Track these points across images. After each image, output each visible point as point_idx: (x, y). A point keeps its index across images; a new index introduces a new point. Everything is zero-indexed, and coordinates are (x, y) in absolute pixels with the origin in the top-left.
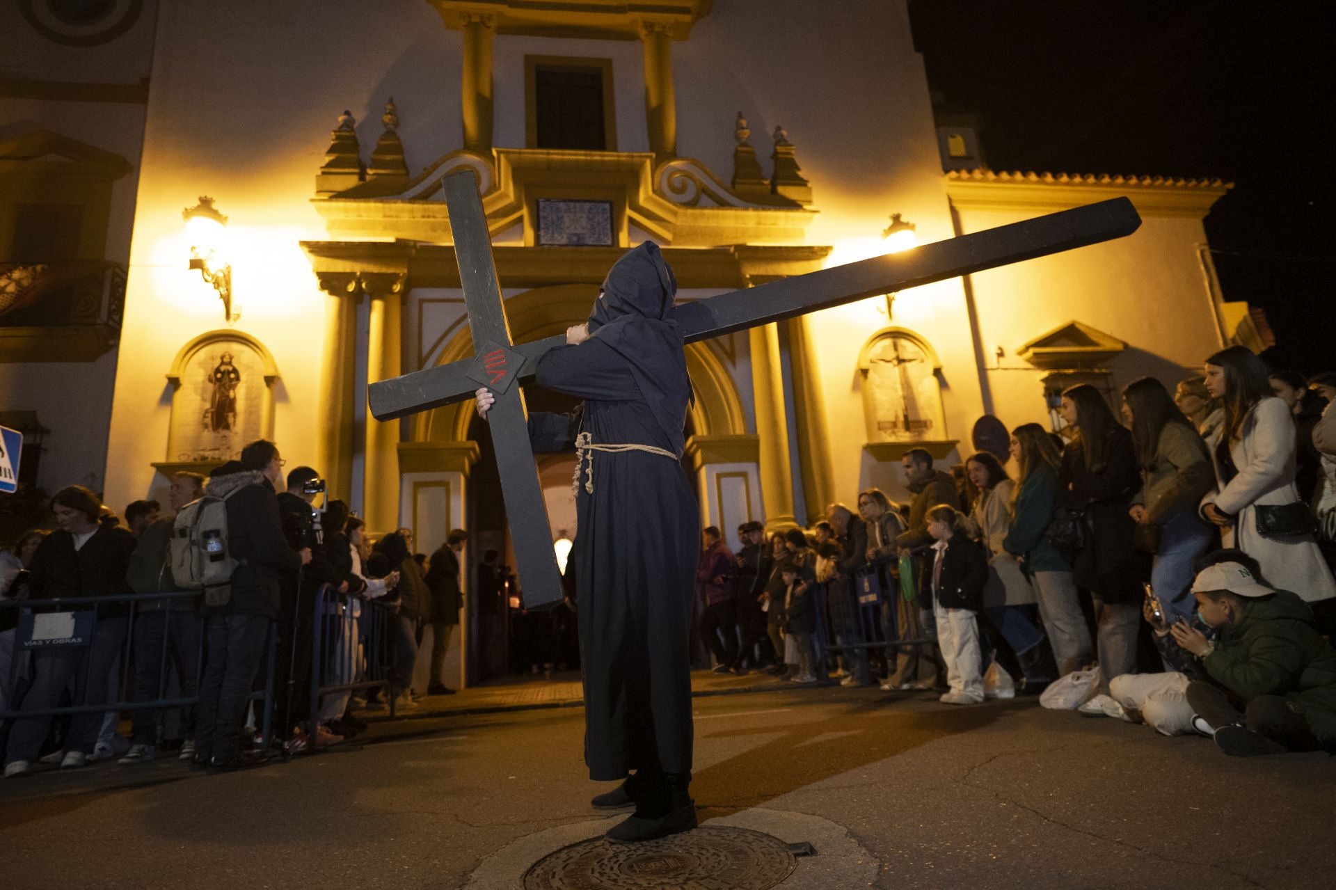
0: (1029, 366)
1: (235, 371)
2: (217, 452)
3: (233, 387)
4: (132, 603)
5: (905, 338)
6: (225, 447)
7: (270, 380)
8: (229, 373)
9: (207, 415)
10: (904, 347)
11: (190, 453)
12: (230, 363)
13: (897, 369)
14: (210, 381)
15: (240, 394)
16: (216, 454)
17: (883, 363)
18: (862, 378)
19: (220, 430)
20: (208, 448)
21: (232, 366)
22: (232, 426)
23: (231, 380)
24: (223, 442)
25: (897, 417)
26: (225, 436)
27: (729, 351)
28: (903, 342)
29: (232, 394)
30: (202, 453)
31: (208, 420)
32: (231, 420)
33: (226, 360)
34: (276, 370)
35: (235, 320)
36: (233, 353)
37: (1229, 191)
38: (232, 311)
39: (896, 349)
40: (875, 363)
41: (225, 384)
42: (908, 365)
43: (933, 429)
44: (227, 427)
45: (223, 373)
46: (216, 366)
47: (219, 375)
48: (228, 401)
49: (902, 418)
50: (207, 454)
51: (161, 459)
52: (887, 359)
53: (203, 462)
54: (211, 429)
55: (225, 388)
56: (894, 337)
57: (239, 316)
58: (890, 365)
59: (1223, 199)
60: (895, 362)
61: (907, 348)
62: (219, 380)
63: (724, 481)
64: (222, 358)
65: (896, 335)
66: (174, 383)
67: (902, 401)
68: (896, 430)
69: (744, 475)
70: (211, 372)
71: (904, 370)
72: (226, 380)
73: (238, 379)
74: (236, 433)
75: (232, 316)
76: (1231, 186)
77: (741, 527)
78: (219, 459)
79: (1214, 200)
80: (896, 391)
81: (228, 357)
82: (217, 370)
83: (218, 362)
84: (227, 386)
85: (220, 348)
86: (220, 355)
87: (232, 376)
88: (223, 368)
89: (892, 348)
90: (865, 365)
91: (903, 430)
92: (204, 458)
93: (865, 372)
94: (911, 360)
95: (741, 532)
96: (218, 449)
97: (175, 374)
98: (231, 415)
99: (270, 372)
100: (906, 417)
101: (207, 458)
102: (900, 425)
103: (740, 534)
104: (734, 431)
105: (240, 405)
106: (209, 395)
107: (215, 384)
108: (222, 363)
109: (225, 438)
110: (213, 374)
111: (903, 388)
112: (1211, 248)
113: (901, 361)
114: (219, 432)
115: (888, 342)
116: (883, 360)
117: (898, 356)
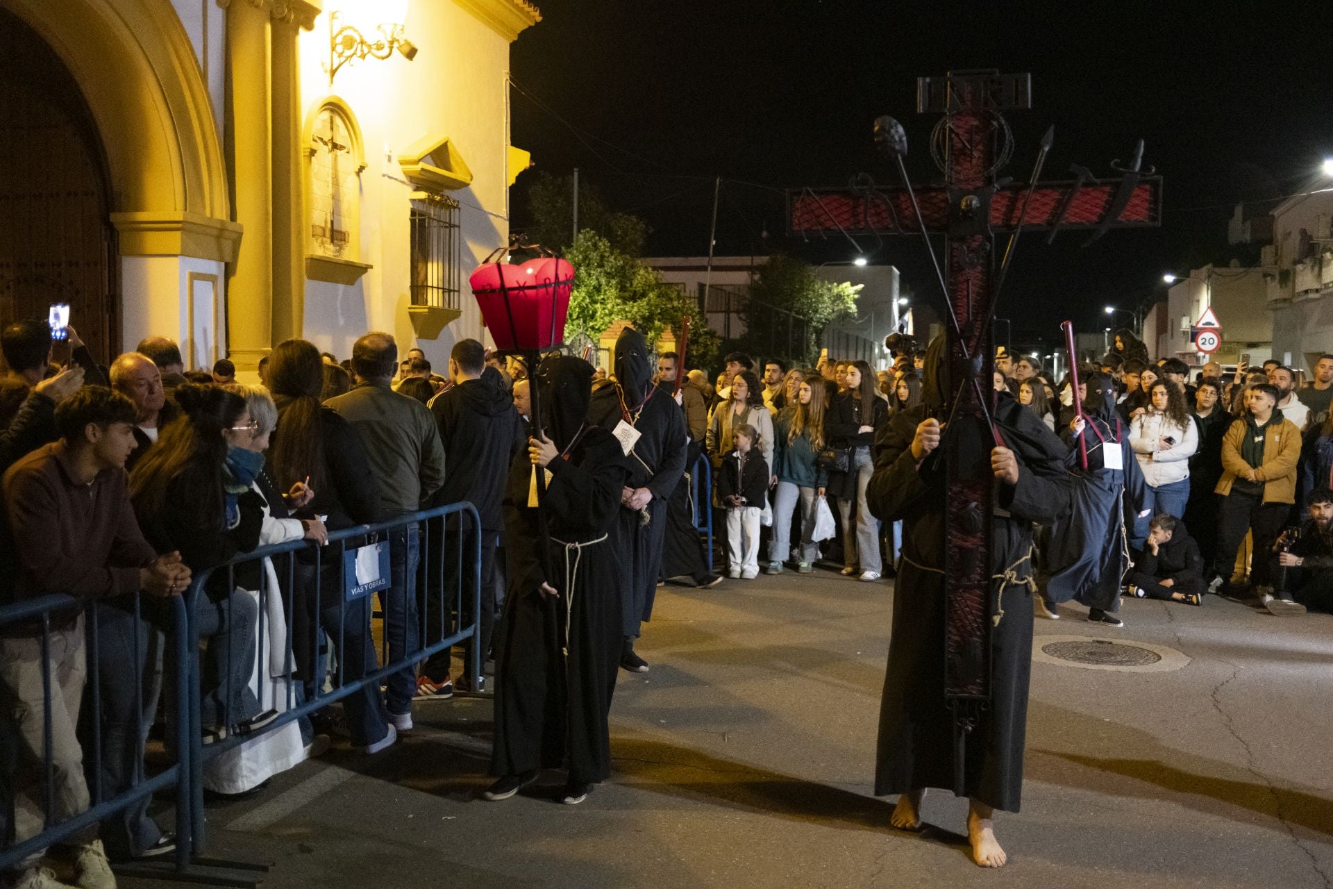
0: (404, 179)
5: (339, 115)
10: (338, 126)
13: (330, 156)
17: (321, 143)
18: (307, 162)
25: (326, 222)
28: (338, 120)
37: (536, 23)
39: (332, 129)
40: (316, 141)
42: (339, 152)
43: (349, 245)
49: (329, 225)
52: (325, 139)
56: (332, 111)
58: (325, 147)
59: (530, 27)
60: (330, 145)
61: (340, 130)
63: (196, 282)
65: (335, 108)
67: (331, 201)
68: (325, 239)
71: (336, 159)
76: (539, 19)
79: (526, 27)
80: (328, 186)
89: (329, 125)
90: (314, 146)
91: (329, 241)
93: (312, 154)
94: (342, 148)
100: (332, 222)
102: (328, 234)
112: (511, 79)
113: (335, 146)
115: (327, 115)
116: (321, 139)
117: (332, 139)
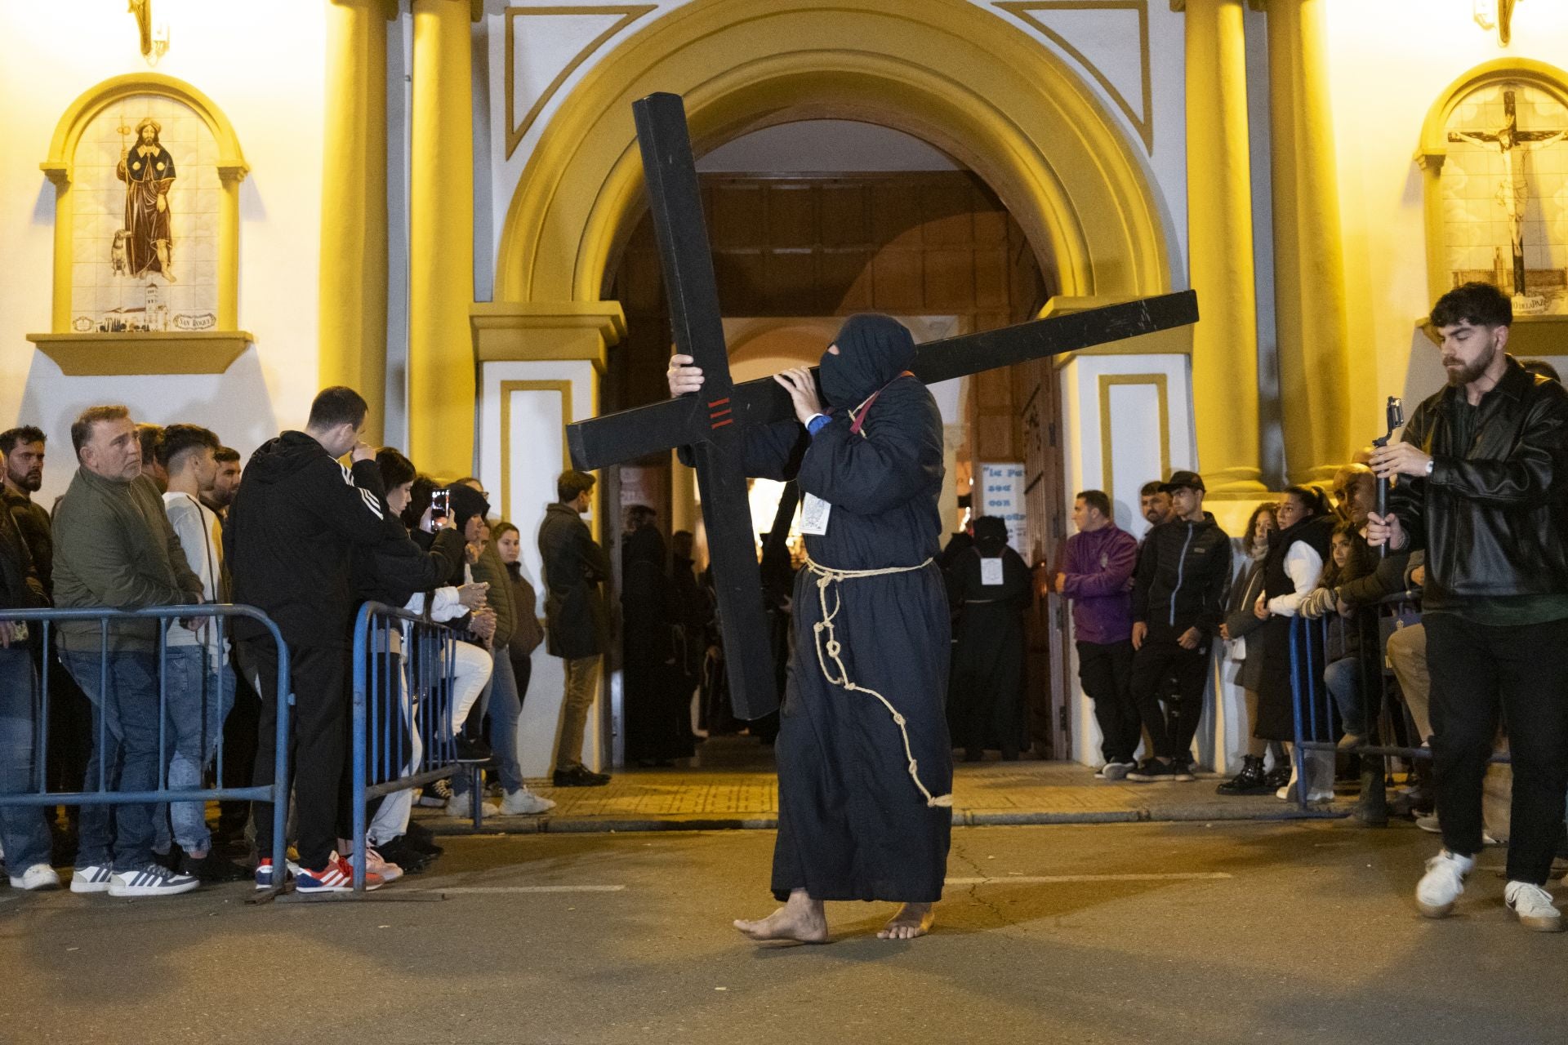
1: (165, 156)
2: (140, 315)
3: (163, 189)
4: (46, 624)
5: (1535, 85)
6: (154, 306)
7: (230, 176)
8: (155, 160)
9: (119, 243)
10: (1530, 105)
11: (91, 316)
12: (155, 141)
14: (122, 176)
15: (177, 200)
16: (139, 319)
17: (1477, 141)
18: (1425, 176)
19: (144, 272)
20: (126, 309)
21: (158, 146)
22: (164, 266)
23: (159, 174)
24: (151, 297)
25: (1498, 261)
26: (153, 285)
27: (1141, 118)
28: (1529, 95)
29: (161, 204)
30: (114, 316)
31: (122, 253)
32: (162, 254)
33: (148, 135)
34: (240, 155)
35: (159, 55)
36: (158, 121)
38: (154, 36)
39: (1510, 110)
41: (146, 184)
42: (1534, 145)
44: (157, 267)
45: (143, 161)
46: (129, 148)
47: (136, 166)
48: (155, 215)
49: (1509, 264)
50: (124, 318)
51: (45, 328)
52: (1487, 132)
53: (116, 335)
54: (127, 270)
55: (149, 191)
56: (1508, 83)
57: (165, 45)
60: (1506, 140)
61: (1537, 109)
62: (137, 175)
63: (1114, 389)
64: (140, 131)
65: (1514, 78)
66: (58, 179)
69: (1159, 380)
70: (120, 158)
71: (1525, 157)
72: (150, 175)
73: (171, 172)
74: (174, 279)
75: (153, 45)
77: (1148, 489)
78: (146, 329)
81: (150, 128)
82: (133, 156)
83: (135, 137)
84: (151, 186)
85: (135, 111)
86: (134, 125)
87: (160, 166)
88: (142, 151)
90: (1434, 148)
92: (118, 327)
93: (1434, 163)
94: (1543, 136)
95: (1148, 498)
96: (143, 310)
97: (57, 165)
98: (161, 243)
99: (230, 161)
100: (1518, 261)
101: (124, 326)
103: (1144, 503)
104: (1142, 287)
105: (177, 225)
106: (120, 206)
107: (130, 183)
108: (141, 141)
109: (153, 288)
110: (125, 164)
111: (1518, 198)
113: (1519, 137)
114: (141, 278)
115: (1493, 95)
116: (1479, 135)
117: (1513, 127)
